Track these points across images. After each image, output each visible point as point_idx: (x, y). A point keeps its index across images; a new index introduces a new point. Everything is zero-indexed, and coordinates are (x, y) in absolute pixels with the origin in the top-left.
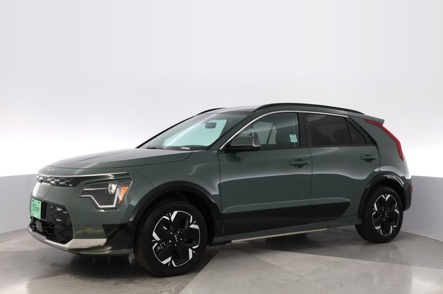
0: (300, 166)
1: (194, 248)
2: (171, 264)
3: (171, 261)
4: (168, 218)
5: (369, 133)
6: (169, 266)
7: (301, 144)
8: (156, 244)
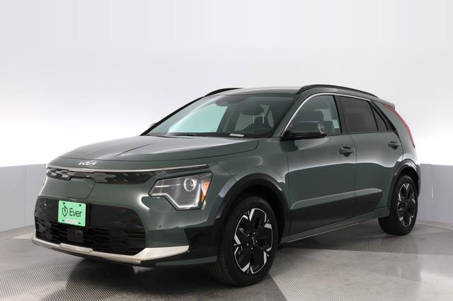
0: (347, 155)
1: (268, 250)
2: (250, 271)
3: (249, 268)
4: (246, 217)
5: (389, 118)
6: (247, 274)
7: (342, 131)
8: (238, 248)
